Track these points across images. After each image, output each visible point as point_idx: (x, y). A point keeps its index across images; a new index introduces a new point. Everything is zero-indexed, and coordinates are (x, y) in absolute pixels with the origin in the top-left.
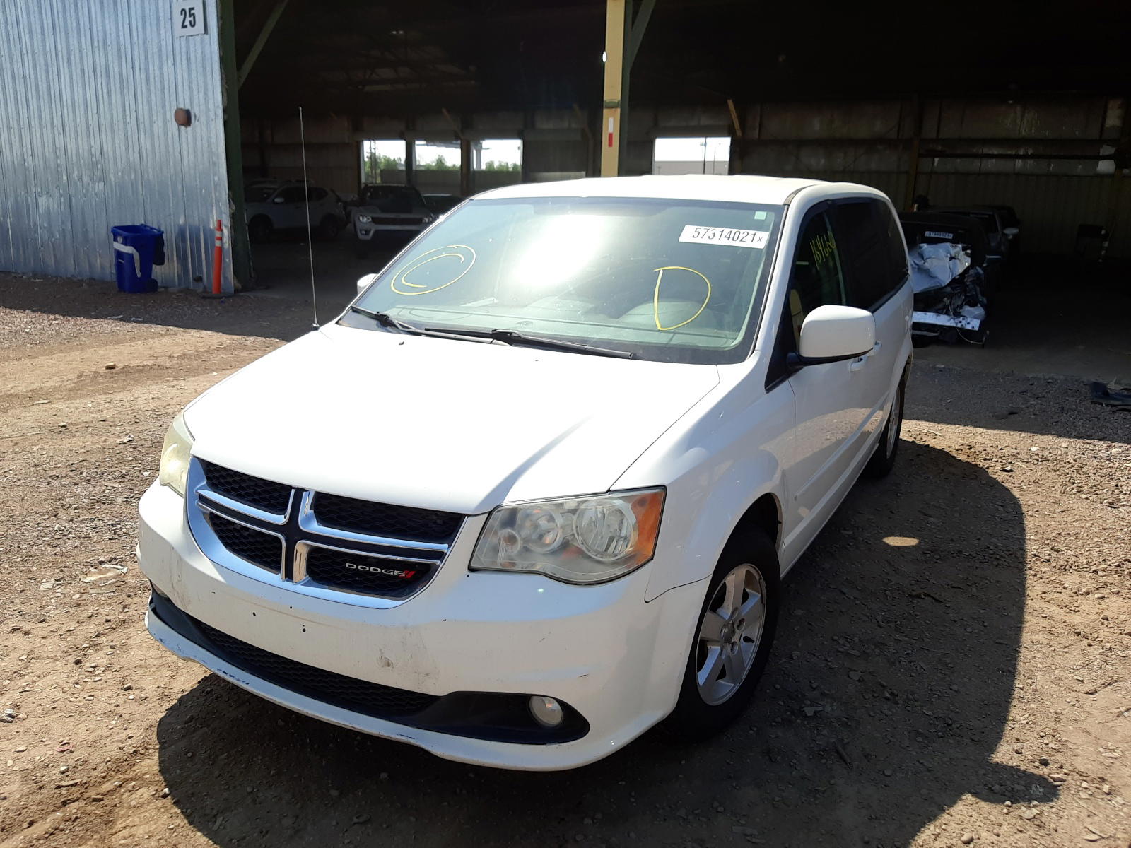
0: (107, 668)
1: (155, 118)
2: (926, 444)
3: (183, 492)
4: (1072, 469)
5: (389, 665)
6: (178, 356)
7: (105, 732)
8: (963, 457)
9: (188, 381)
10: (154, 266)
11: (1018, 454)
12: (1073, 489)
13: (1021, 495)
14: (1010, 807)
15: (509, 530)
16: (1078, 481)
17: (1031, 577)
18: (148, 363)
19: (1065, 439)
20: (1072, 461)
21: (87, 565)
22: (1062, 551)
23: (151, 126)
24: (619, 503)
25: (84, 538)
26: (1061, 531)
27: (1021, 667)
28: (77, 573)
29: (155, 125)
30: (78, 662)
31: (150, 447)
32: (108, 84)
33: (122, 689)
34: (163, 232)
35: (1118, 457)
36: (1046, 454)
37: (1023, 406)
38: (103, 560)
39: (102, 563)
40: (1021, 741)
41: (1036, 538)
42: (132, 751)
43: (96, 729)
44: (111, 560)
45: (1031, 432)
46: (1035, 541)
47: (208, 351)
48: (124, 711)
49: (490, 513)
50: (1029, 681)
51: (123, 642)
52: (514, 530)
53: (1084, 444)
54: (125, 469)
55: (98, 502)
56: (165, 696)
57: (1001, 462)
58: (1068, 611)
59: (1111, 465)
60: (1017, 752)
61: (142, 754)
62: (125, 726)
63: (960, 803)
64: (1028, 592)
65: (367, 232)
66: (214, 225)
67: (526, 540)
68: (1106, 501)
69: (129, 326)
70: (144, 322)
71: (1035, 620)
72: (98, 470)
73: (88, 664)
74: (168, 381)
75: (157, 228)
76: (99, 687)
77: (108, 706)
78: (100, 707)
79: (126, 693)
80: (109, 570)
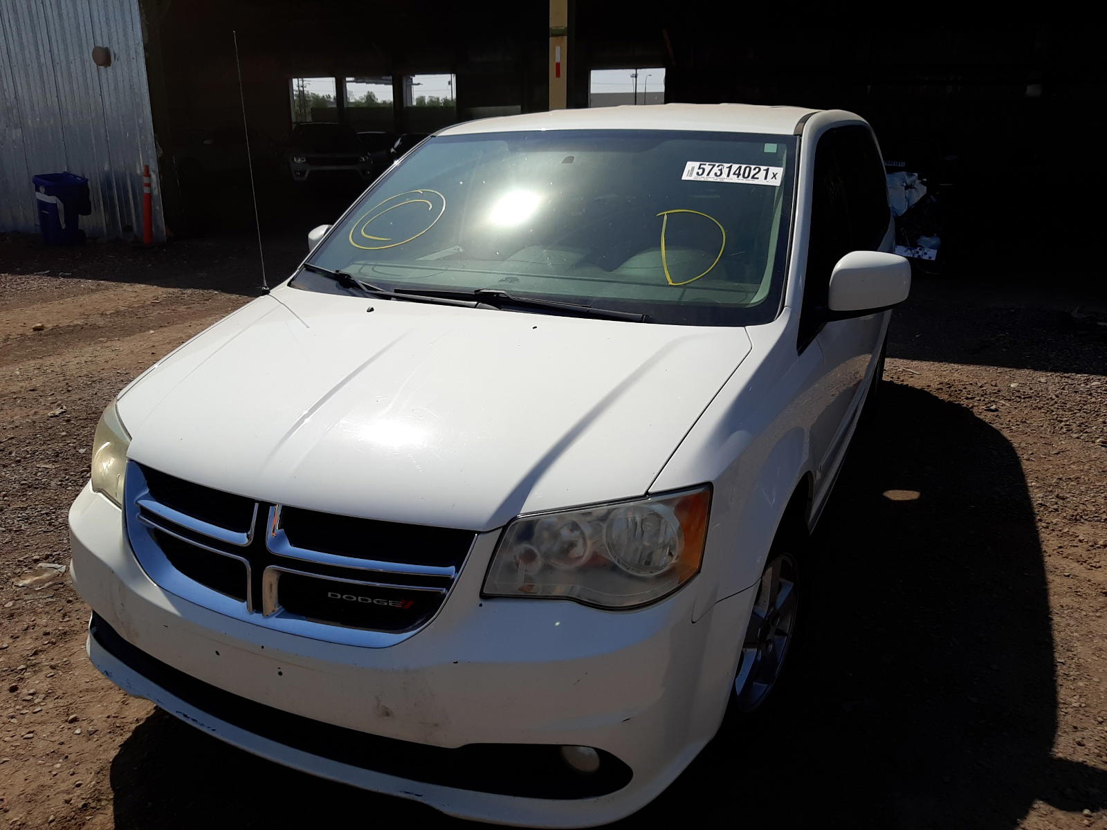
0: (48, 695)
1: (72, 58)
2: (905, 383)
3: (121, 501)
4: (1056, 406)
5: (388, 714)
6: (111, 314)
7: (46, 780)
8: (944, 397)
9: (123, 341)
10: (80, 216)
11: (999, 391)
12: (1062, 428)
13: (1012, 436)
14: (1090, 816)
15: (525, 546)
16: (1066, 419)
17: (1043, 530)
18: (79, 323)
19: (1041, 373)
20: (1054, 397)
21: (20, 564)
22: (1067, 498)
23: (69, 68)
24: (659, 508)
25: (16, 531)
26: (1061, 476)
27: (1058, 637)
28: (9, 574)
29: (72, 66)
30: (13, 689)
31: (85, 419)
32: (17, 20)
33: (66, 721)
34: (87, 180)
35: (1099, 391)
36: (1027, 390)
37: (993, 339)
38: (38, 557)
39: (36, 561)
40: (1079, 729)
41: (1038, 485)
42: (80, 806)
43: (37, 777)
44: (47, 557)
45: (1006, 367)
46: (1038, 488)
47: (144, 307)
48: (70, 750)
49: (505, 528)
50: (1070, 654)
51: (65, 659)
52: (532, 544)
53: (1062, 377)
54: (57, 446)
55: (29, 487)
56: (117, 727)
57: (984, 400)
58: (1089, 567)
59: (1093, 400)
60: (1080, 744)
61: (93, 808)
62: (72, 770)
63: (1033, 813)
64: (1044, 548)
65: (303, 173)
66: (141, 169)
67: (546, 556)
68: (1098, 441)
69: (57, 282)
70: (72, 276)
71: (1058, 580)
72: (29, 448)
73: (25, 691)
74: (102, 341)
75: (80, 175)
76: (40, 720)
77: (51, 744)
78: (41, 746)
79: (72, 725)
80: (46, 570)
